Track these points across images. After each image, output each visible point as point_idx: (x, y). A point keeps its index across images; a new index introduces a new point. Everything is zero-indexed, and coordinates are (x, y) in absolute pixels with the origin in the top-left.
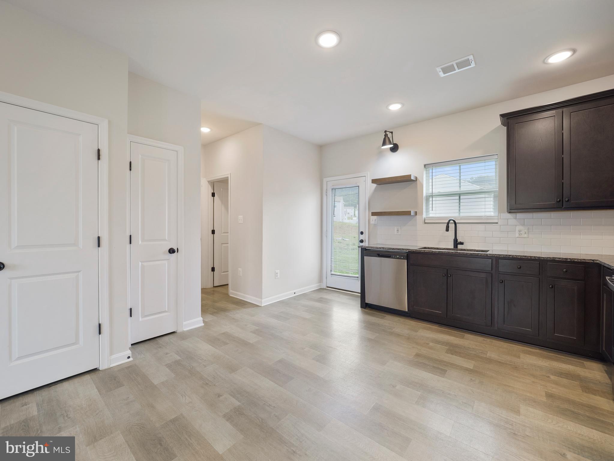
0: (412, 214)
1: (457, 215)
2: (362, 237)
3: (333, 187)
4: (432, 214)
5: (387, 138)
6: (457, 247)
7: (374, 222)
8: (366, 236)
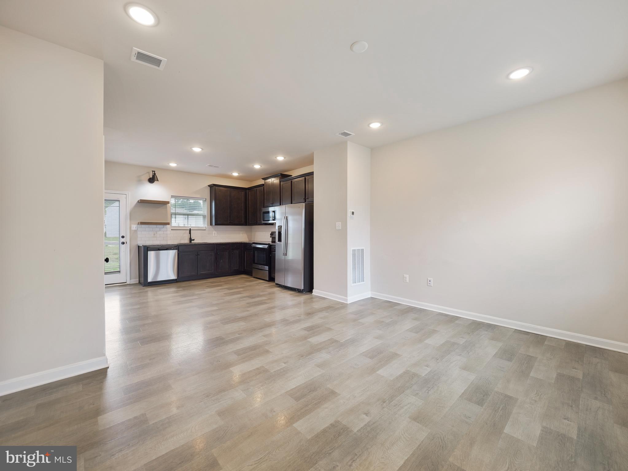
2: (123, 240)
7: (134, 229)
8: (127, 239)
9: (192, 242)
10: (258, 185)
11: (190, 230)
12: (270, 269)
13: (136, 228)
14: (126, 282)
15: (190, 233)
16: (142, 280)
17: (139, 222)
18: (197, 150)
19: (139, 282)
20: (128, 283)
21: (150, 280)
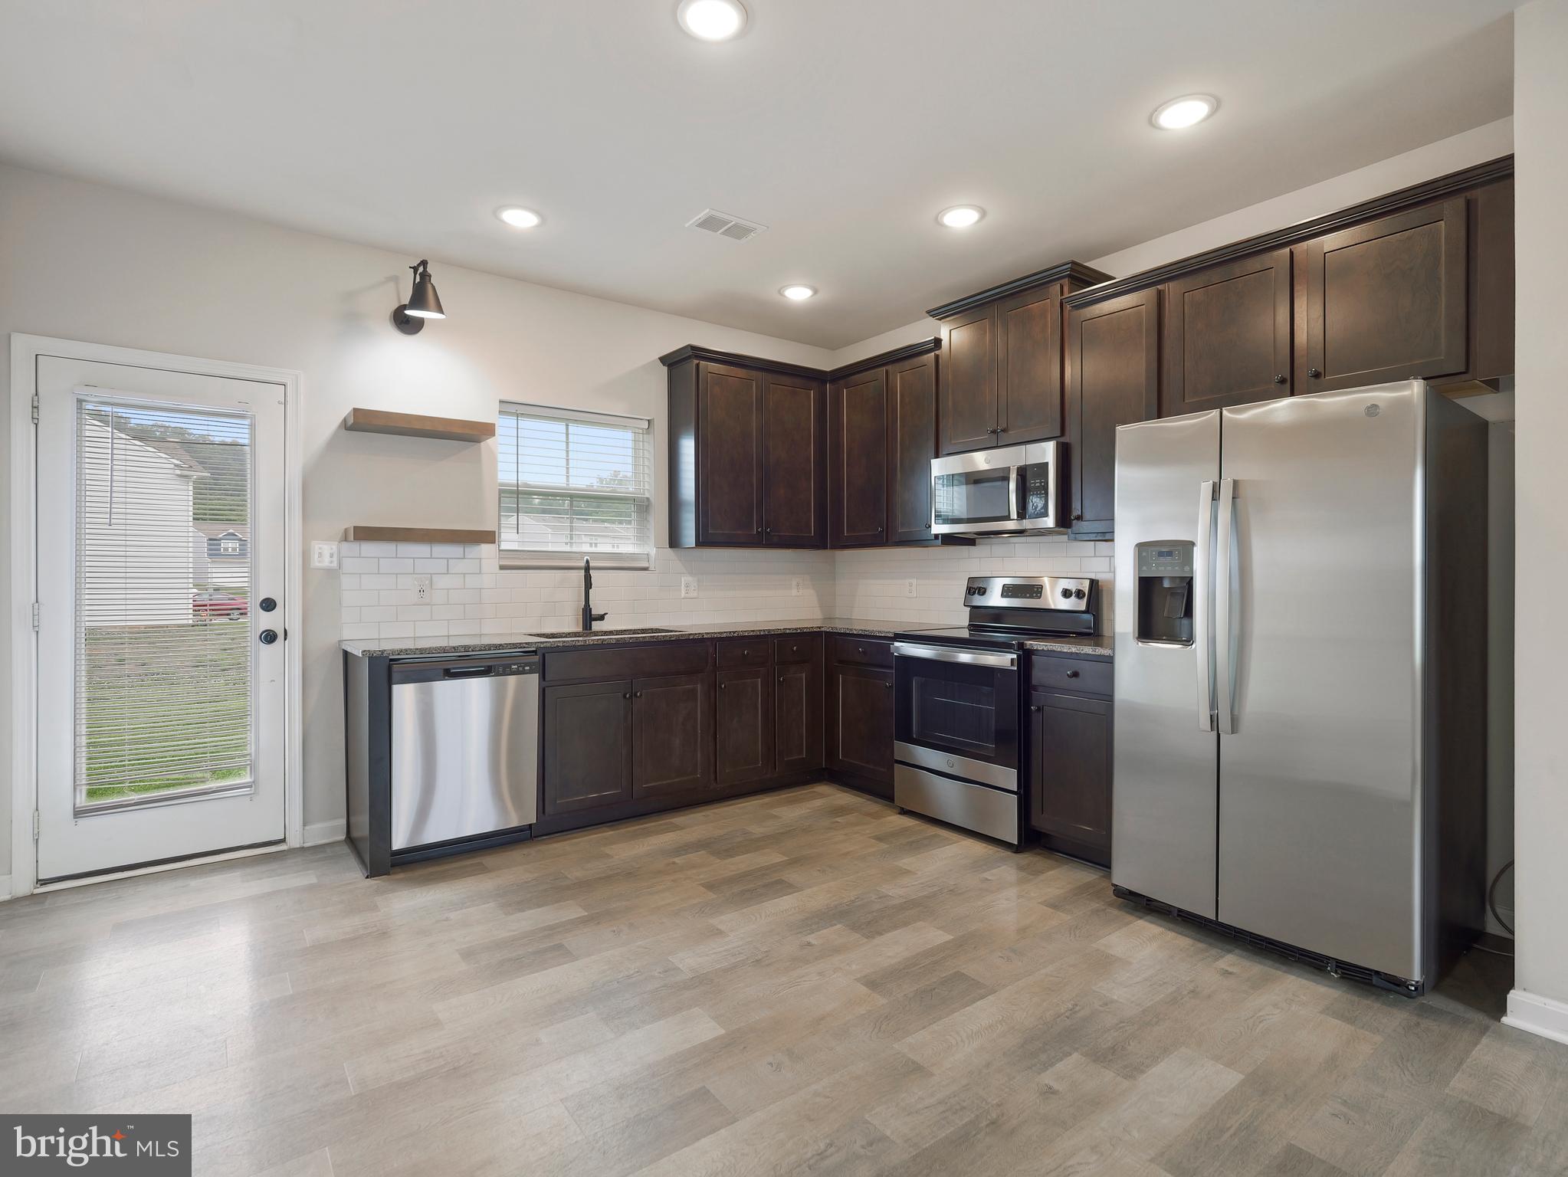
2: (269, 621)
6: (590, 628)
7: (326, 562)
8: (289, 617)
9: (597, 626)
10: (902, 349)
11: (587, 569)
12: (1024, 781)
13: (335, 559)
14: (283, 841)
15: (588, 584)
16: (363, 828)
17: (346, 531)
19: (350, 840)
20: (294, 841)
21: (400, 840)
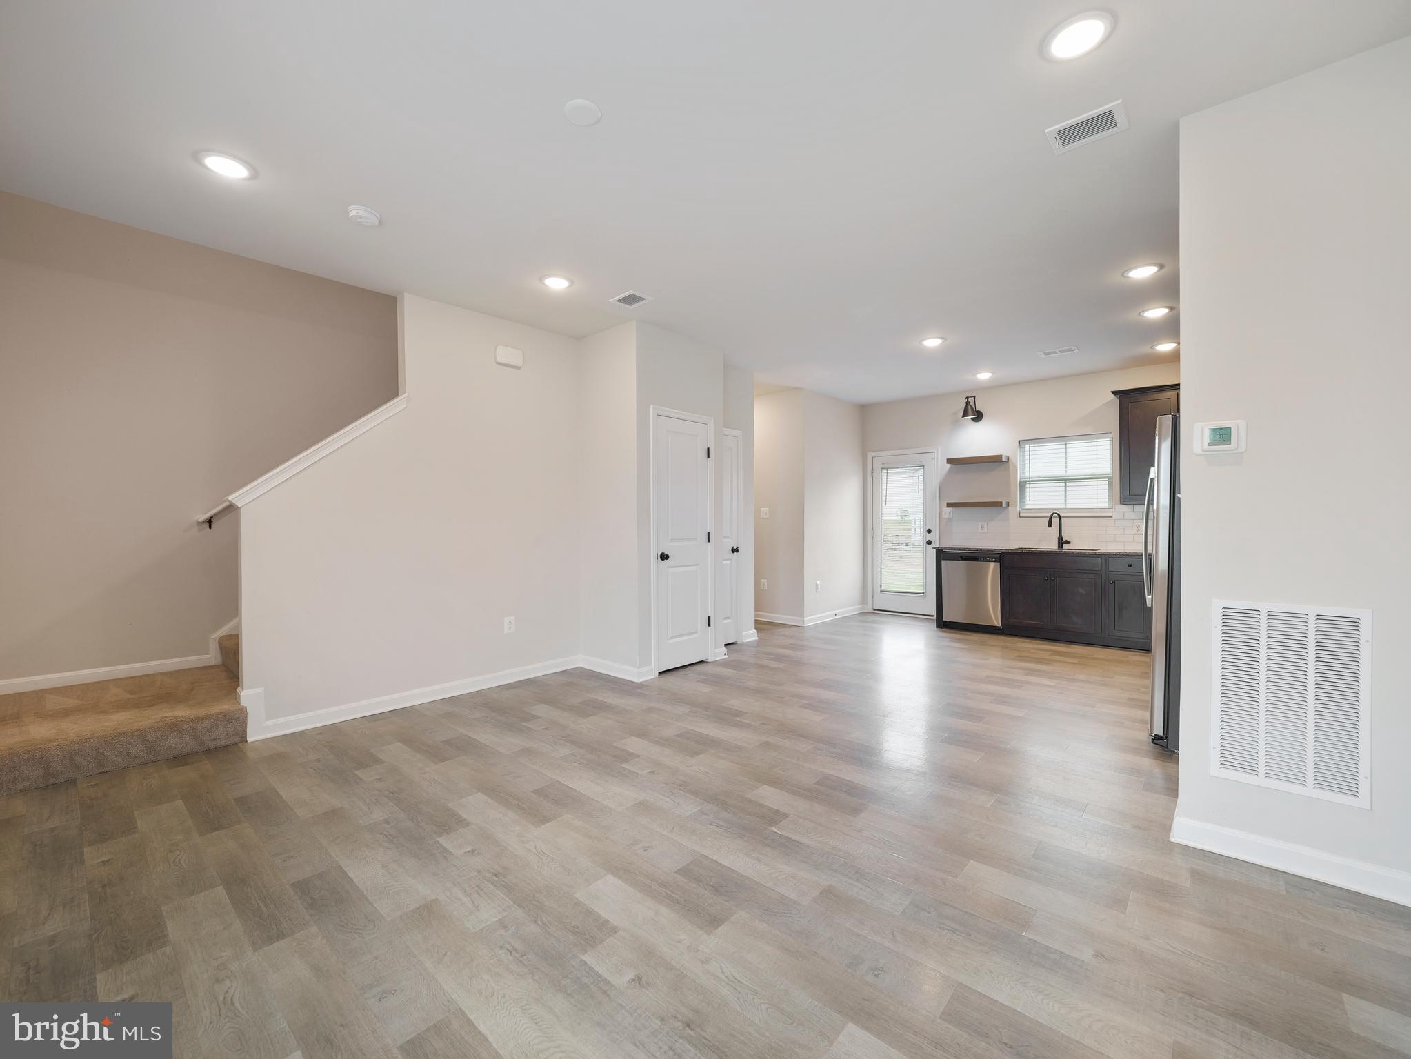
0: (1004, 505)
1: (1063, 506)
2: (930, 537)
3: (883, 466)
4: (1030, 505)
5: (969, 407)
6: (1062, 547)
7: (946, 516)
8: (936, 535)
9: (1066, 546)
13: (949, 514)
15: (1060, 525)
18: (932, 343)
21: (946, 617)
